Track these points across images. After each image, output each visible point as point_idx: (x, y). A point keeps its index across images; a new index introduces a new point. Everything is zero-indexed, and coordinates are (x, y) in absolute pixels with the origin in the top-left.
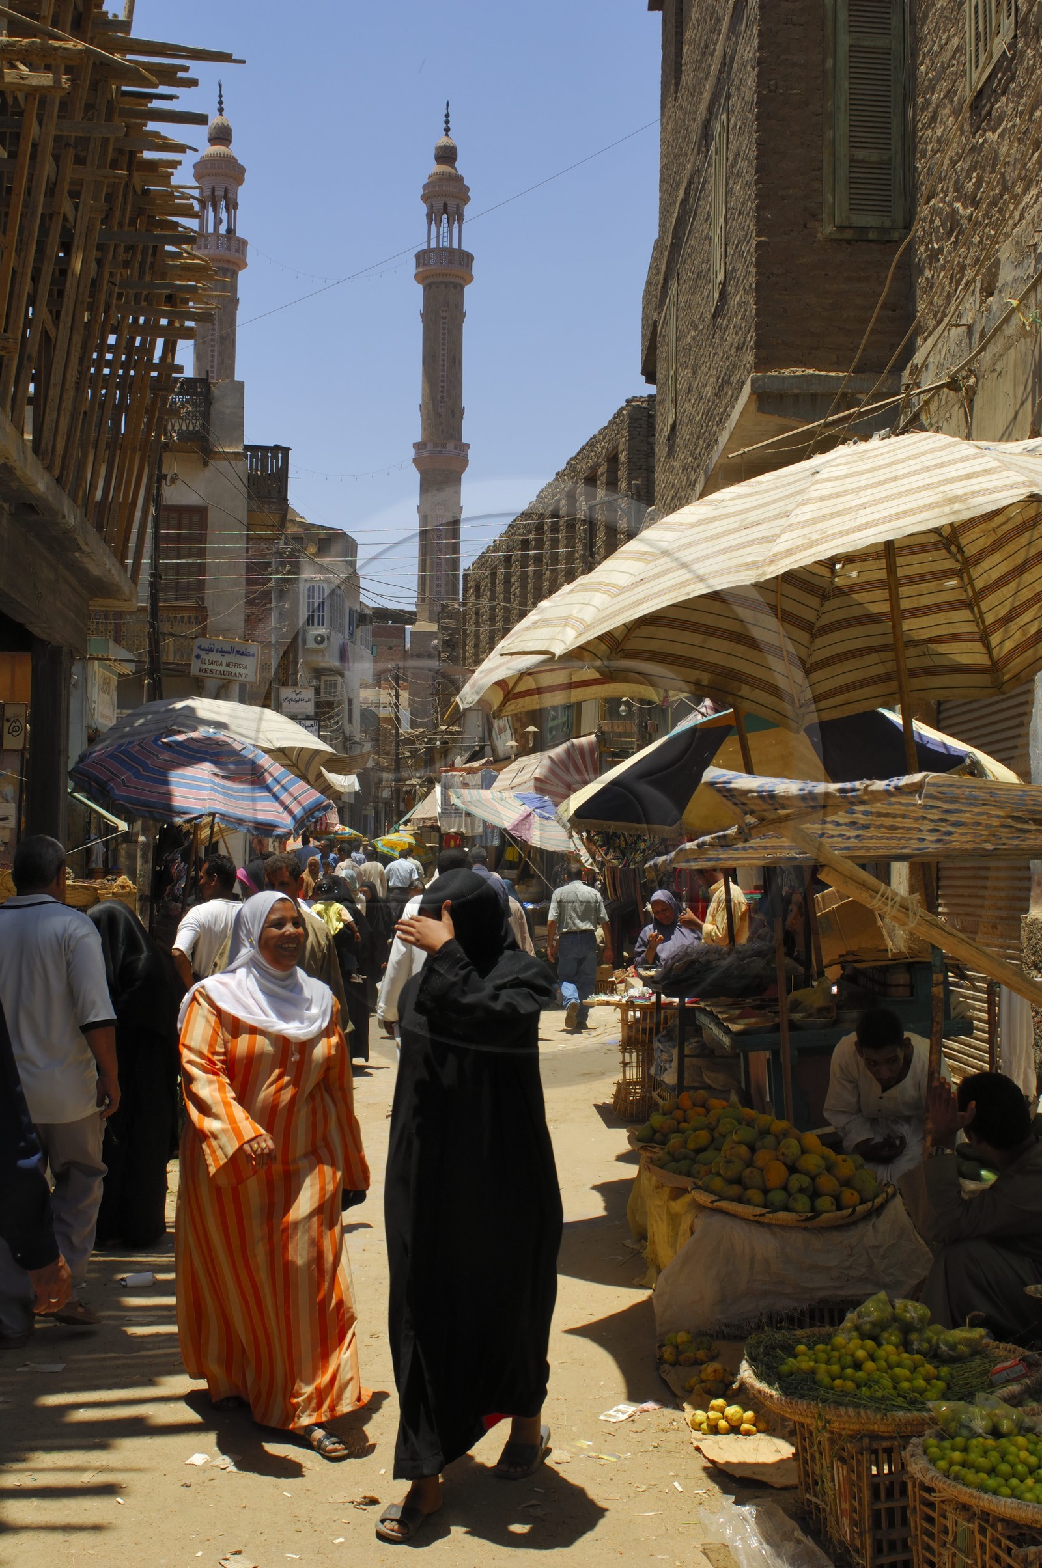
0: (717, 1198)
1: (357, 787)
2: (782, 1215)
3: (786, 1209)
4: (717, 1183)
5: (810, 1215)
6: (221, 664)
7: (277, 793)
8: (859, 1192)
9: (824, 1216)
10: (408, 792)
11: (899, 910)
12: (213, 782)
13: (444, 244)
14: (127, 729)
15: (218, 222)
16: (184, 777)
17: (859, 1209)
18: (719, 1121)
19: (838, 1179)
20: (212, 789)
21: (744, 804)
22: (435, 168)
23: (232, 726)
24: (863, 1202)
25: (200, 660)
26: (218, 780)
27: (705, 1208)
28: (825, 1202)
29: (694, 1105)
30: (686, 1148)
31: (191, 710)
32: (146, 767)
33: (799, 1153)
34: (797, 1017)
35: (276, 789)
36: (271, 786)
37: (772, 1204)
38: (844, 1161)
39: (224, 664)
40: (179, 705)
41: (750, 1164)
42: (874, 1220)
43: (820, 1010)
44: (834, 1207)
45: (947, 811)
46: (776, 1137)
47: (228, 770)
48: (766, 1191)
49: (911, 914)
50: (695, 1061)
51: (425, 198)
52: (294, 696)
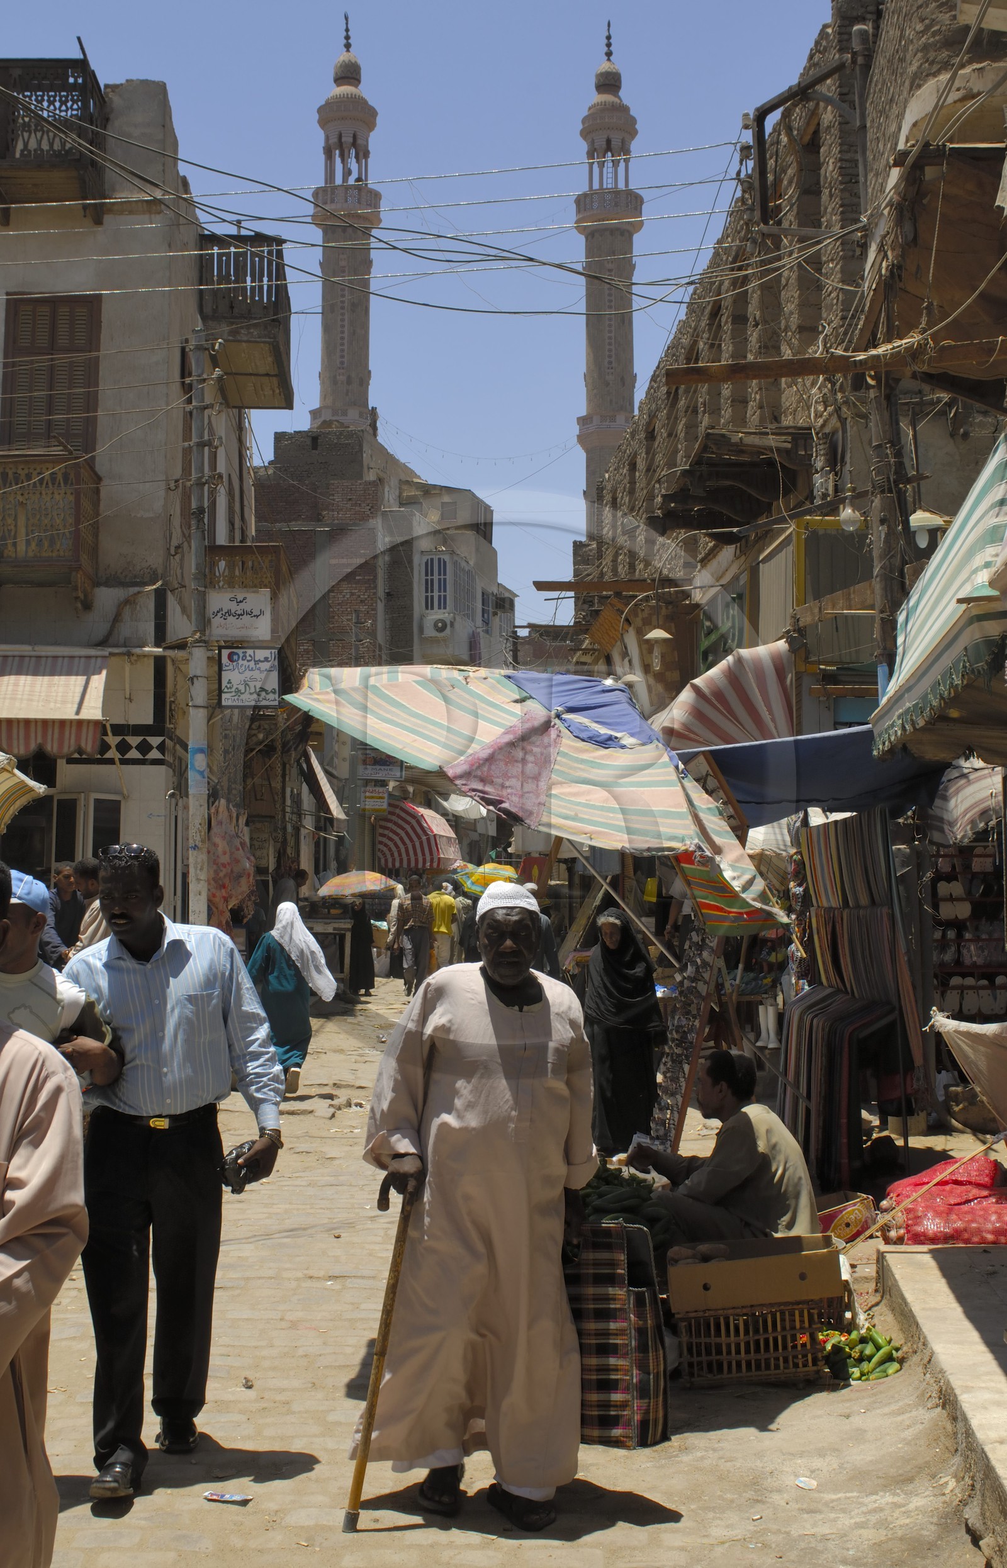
13: (608, 184)
15: (347, 173)
22: (596, 98)
51: (585, 134)
52: (233, 606)
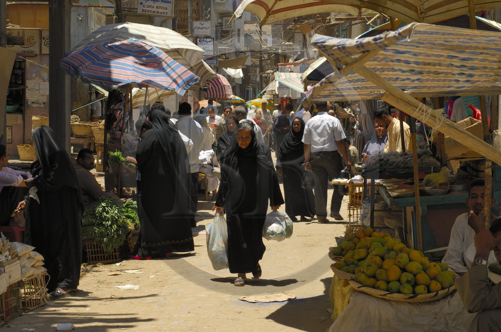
0: (361, 285)
1: (242, 75)
2: (396, 295)
3: (399, 292)
4: (362, 277)
5: (411, 295)
6: (153, 7)
7: (169, 73)
8: (441, 283)
9: (419, 296)
10: (266, 77)
11: (430, 118)
12: (134, 66)
14: (92, 40)
16: (119, 63)
17: (441, 292)
18: (371, 244)
19: (429, 276)
20: (134, 70)
21: (332, 54)
23: (148, 38)
24: (443, 289)
25: (142, 5)
26: (137, 66)
27: (356, 291)
28: (420, 289)
29: (365, 236)
30: (353, 258)
31: (126, 29)
32: (98, 59)
33: (408, 261)
34: (427, 188)
35: (168, 70)
36: (166, 69)
37: (391, 289)
38: (435, 266)
39: (155, 7)
40: (120, 27)
41: (380, 267)
42: (448, 299)
43: (441, 185)
44: (426, 291)
45: (463, 59)
46: (396, 252)
47: (142, 61)
48: (388, 282)
49: (437, 120)
50: (380, 213)
52: (200, 26)
